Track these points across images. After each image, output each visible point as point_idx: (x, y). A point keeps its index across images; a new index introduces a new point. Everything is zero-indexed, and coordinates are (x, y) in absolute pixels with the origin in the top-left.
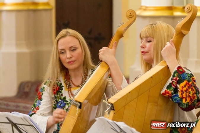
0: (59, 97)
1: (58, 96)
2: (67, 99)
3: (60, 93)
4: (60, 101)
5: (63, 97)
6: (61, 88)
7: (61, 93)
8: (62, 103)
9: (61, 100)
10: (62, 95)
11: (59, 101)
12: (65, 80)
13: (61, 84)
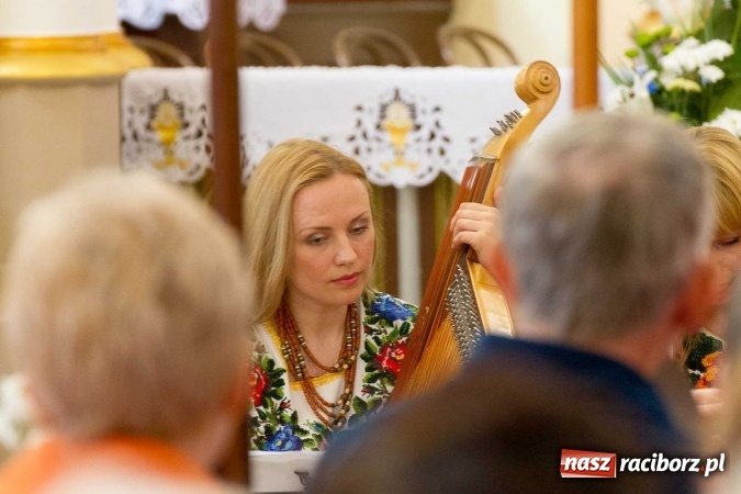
0: (275, 414)
1: (269, 410)
2: (301, 424)
3: (273, 399)
4: (280, 432)
5: (288, 413)
6: (275, 380)
7: (278, 398)
8: (287, 435)
9: (282, 428)
10: (283, 406)
11: (278, 429)
12: (283, 344)
13: (271, 363)
